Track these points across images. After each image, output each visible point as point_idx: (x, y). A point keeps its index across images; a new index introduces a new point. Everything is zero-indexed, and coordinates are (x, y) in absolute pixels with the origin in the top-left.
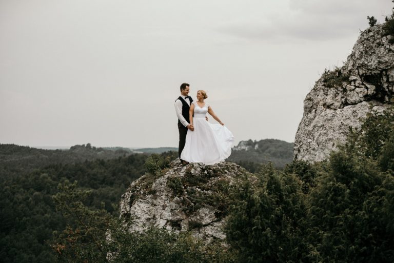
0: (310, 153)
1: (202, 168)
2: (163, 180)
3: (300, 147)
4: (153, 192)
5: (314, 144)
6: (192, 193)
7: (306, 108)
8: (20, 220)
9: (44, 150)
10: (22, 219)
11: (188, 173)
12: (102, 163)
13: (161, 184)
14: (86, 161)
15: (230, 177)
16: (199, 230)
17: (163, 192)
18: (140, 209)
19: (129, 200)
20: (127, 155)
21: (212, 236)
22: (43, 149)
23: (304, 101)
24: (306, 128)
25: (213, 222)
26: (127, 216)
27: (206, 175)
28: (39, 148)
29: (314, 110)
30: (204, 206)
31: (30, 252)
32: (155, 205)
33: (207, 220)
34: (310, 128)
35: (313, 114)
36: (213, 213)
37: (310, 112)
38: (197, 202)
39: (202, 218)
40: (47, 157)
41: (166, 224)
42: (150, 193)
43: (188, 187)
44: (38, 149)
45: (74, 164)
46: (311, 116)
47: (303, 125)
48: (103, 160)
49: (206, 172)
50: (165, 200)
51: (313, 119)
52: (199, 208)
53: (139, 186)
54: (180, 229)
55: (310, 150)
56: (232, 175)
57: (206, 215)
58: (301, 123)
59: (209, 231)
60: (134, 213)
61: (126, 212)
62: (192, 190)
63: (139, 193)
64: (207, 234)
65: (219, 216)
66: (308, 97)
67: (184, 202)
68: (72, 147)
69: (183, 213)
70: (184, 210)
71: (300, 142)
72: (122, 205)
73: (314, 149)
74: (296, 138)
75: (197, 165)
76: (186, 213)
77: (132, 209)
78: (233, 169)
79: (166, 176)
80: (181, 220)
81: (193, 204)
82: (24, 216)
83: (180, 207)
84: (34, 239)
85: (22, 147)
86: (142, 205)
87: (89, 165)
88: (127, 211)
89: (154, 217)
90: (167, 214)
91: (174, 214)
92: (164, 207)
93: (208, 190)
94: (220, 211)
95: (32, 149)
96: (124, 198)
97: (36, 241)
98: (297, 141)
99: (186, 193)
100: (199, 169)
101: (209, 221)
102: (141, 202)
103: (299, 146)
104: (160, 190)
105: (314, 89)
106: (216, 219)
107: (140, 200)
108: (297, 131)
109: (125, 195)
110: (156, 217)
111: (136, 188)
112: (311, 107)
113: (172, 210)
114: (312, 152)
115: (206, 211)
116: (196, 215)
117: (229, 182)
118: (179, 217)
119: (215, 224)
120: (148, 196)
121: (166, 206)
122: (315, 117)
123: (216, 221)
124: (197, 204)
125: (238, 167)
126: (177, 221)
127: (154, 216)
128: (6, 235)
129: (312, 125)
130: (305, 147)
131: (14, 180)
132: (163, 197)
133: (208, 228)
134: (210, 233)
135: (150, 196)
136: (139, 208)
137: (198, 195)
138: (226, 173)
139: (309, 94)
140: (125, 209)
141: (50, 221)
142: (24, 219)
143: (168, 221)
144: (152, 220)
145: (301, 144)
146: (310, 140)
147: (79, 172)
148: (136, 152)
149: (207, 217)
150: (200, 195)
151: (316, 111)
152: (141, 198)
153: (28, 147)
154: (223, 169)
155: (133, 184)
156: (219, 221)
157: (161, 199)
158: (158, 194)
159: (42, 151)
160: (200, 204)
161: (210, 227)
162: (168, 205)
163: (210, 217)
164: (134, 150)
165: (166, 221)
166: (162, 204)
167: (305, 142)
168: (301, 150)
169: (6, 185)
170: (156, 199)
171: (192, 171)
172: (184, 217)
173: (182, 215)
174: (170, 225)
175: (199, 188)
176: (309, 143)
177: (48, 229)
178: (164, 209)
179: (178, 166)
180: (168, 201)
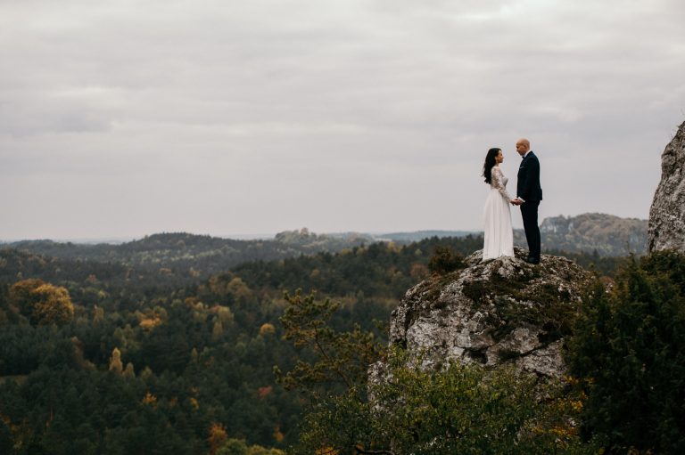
0: (674, 238)
1: (516, 267)
2: (456, 286)
3: (659, 228)
4: (441, 306)
5: (681, 223)
6: (503, 305)
7: (665, 167)
8: (199, 352)
9: (234, 241)
10: (202, 351)
11: (495, 274)
12: (326, 258)
13: (454, 293)
14: (302, 257)
15: (558, 278)
16: (514, 362)
17: (457, 304)
18: (422, 332)
19: (403, 320)
20: (367, 245)
21: (535, 371)
22: (232, 238)
23: (663, 156)
24: (667, 198)
25: (535, 349)
26: (402, 343)
27: (522, 276)
28: (226, 238)
29: (678, 170)
30: (521, 325)
31: (217, 401)
32: (445, 325)
33: (527, 347)
34: (674, 198)
35: (677, 175)
36: (535, 336)
37: (672, 172)
38: (511, 318)
39: (519, 344)
40: (238, 251)
41: (463, 354)
42: (437, 307)
43: (496, 297)
44: (225, 240)
45: (282, 261)
46: (673, 179)
47: (661, 194)
48: (328, 253)
49: (522, 273)
50: (460, 318)
51: (678, 185)
52: (514, 328)
53: (419, 297)
54: (485, 361)
55: (673, 232)
56: (561, 276)
57: (525, 339)
58: (658, 191)
59: (530, 362)
60: (413, 339)
61: (399, 338)
62: (502, 300)
63: (418, 307)
64: (527, 367)
65: (545, 341)
66: (669, 149)
67: (489, 319)
68: (278, 235)
69: (490, 336)
70: (491, 332)
71: (657, 221)
72: (393, 327)
73: (680, 231)
74: (651, 214)
75: (507, 261)
76: (493, 337)
77: (409, 332)
78: (562, 265)
79: (461, 280)
80: (486, 348)
81: (503, 322)
82: (206, 345)
83: (485, 328)
84: (222, 382)
85: (199, 237)
86: (425, 326)
87: (306, 262)
88: (400, 335)
89: (444, 345)
90: (464, 339)
91: (475, 339)
92: (459, 329)
93: (526, 300)
94: (546, 332)
95: (215, 239)
96: (395, 315)
97: (225, 384)
98: (652, 219)
99: (492, 305)
100: (511, 268)
101: (529, 348)
102: (422, 321)
103: (656, 227)
104: (453, 303)
105: (676, 136)
106: (540, 345)
107: (420, 318)
108: (652, 203)
109: (397, 311)
110: (448, 344)
111: (413, 299)
112: (674, 165)
113: (472, 333)
114: (677, 235)
115: (525, 332)
116: (509, 339)
117: (558, 286)
118: (483, 343)
119: (539, 352)
120: (433, 313)
121: (462, 327)
122: (680, 180)
123: (540, 348)
124: (511, 322)
125: (570, 263)
126: (480, 350)
127: (444, 342)
128: (178, 375)
129: (676, 193)
130: (665, 228)
131: (188, 289)
132: (458, 312)
133: (529, 359)
134: (532, 366)
135: (437, 312)
136: (419, 331)
137: (511, 308)
138: (552, 273)
139: (670, 144)
140: (398, 332)
141: (246, 351)
142: (206, 349)
143: (466, 349)
144: (441, 348)
145: (659, 223)
146: (674, 217)
147: (292, 274)
148: (380, 240)
149: (526, 343)
150: (515, 307)
151: (681, 171)
152: (423, 315)
153: (209, 237)
154: (548, 267)
155: (409, 293)
156: (544, 347)
157: (455, 315)
158: (449, 307)
159: (230, 242)
160: (515, 322)
161: (532, 357)
162: (465, 324)
163: (530, 342)
164: (377, 237)
165: (462, 350)
166: (456, 323)
167: (665, 219)
168: (660, 233)
169: (175, 297)
170: (446, 316)
171: (501, 271)
172: (491, 342)
173: (488, 339)
174: (469, 356)
175: (512, 297)
176: (673, 221)
177: (243, 365)
178: (460, 332)
179: (478, 264)
180: (466, 318)
